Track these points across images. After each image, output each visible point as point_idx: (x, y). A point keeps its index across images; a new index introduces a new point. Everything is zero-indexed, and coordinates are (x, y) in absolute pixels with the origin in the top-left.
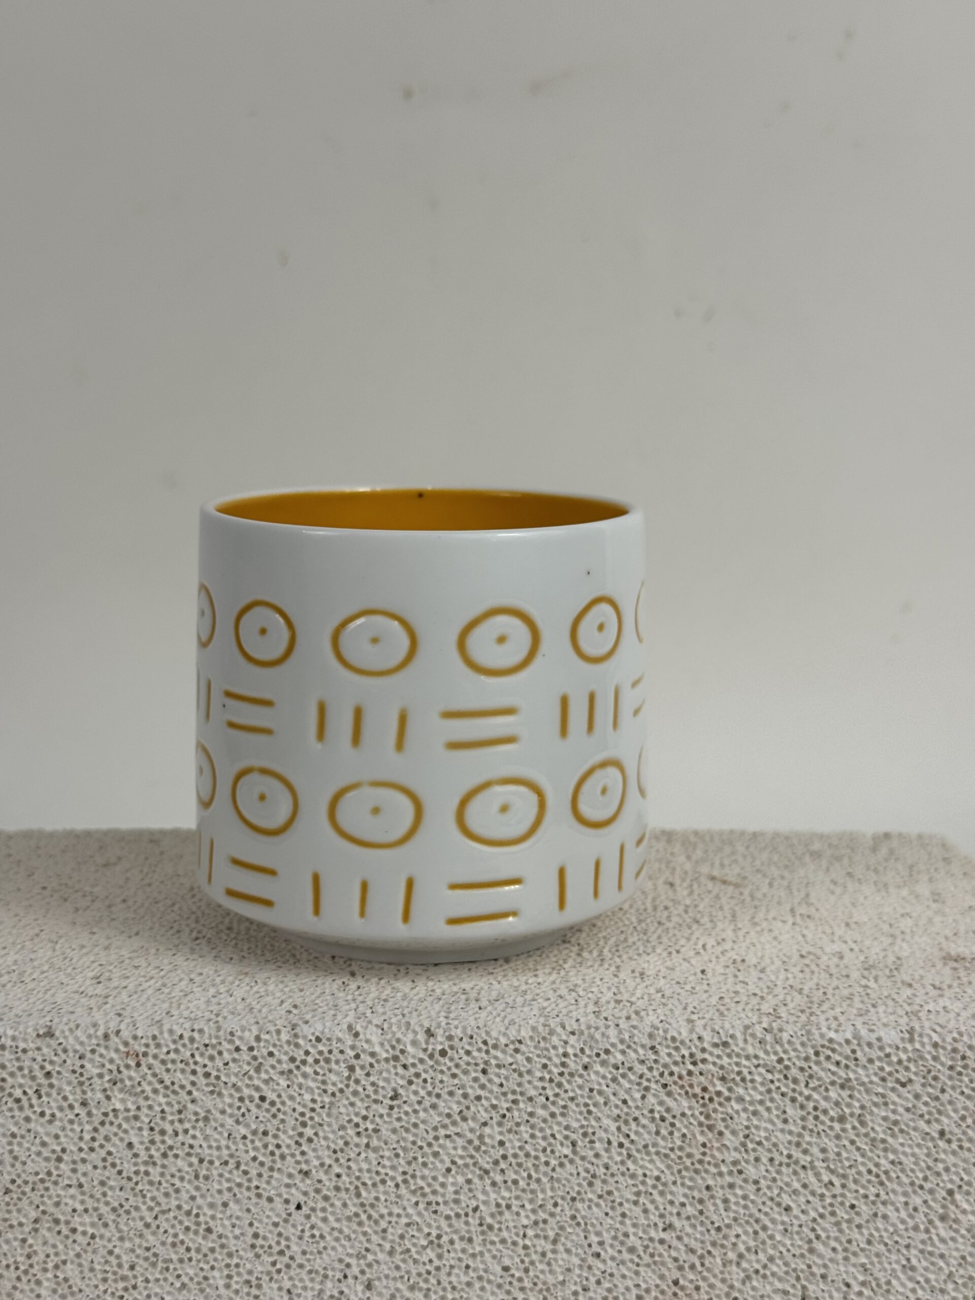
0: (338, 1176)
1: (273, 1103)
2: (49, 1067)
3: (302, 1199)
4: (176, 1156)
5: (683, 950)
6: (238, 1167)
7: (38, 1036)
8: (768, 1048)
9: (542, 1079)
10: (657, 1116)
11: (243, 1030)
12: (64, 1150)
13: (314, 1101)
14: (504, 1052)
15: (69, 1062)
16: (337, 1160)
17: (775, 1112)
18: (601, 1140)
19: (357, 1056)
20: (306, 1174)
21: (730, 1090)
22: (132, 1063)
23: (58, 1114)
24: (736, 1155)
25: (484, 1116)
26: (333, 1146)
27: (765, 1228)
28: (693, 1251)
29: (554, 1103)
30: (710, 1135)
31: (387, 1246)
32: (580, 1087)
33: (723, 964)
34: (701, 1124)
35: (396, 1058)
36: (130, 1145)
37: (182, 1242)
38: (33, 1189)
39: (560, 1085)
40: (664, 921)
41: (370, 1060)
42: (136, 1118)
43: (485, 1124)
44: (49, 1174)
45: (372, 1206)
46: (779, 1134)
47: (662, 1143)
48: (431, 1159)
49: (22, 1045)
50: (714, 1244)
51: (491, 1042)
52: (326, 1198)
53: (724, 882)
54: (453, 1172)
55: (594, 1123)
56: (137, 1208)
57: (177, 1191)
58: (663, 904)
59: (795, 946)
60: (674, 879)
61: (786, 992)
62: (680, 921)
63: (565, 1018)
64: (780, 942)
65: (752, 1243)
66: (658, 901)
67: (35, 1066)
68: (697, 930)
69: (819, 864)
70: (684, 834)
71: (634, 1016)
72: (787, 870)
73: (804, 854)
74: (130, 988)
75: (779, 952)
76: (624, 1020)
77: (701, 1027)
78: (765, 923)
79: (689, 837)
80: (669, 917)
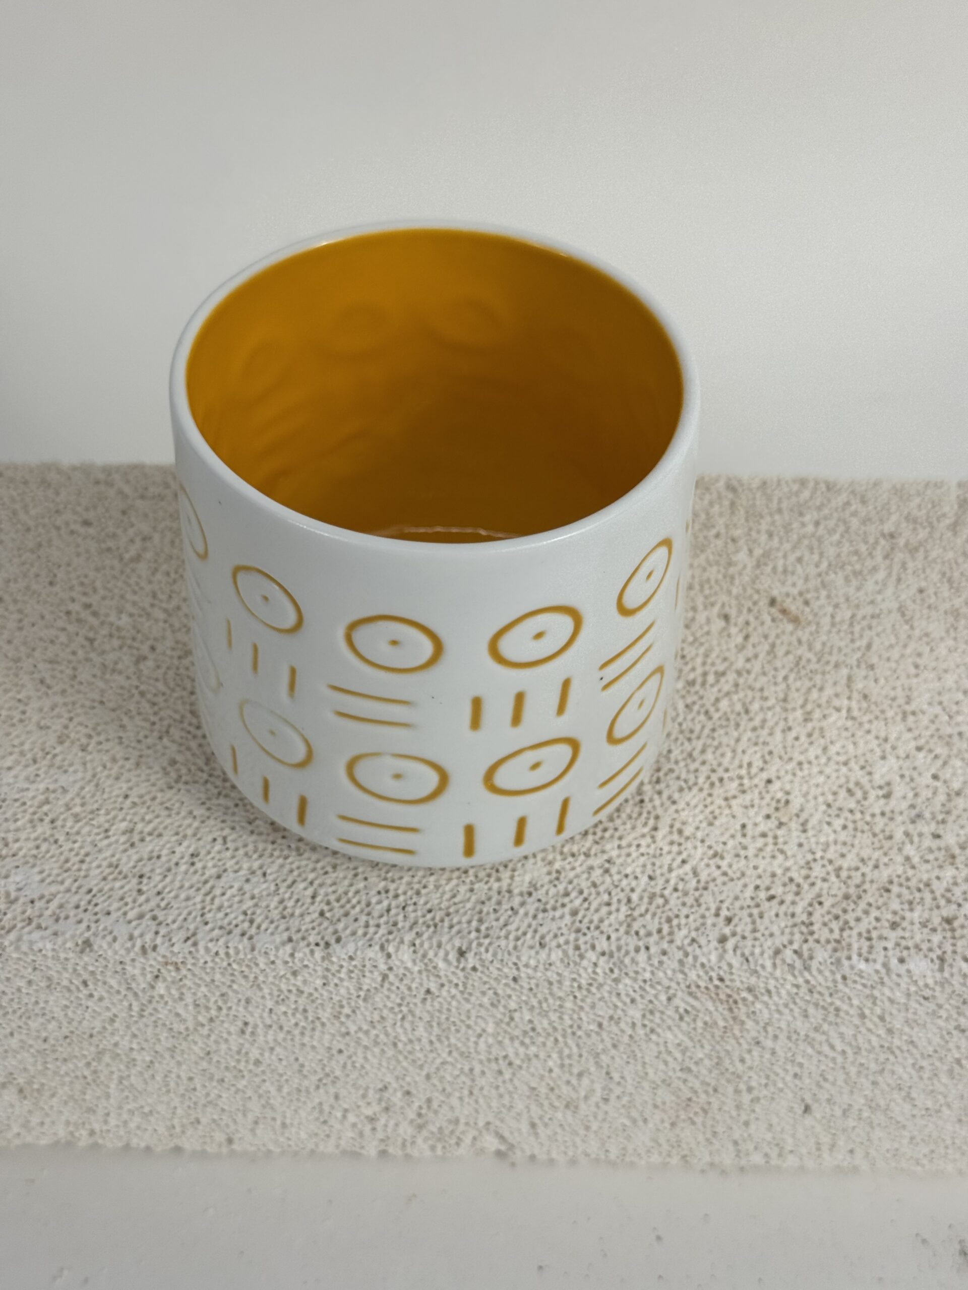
0: (377, 1036)
1: (311, 994)
2: (91, 968)
3: (343, 1047)
4: (223, 1022)
5: (726, 776)
6: (281, 1028)
7: (77, 945)
8: (796, 973)
9: (572, 986)
10: (681, 1010)
11: (277, 949)
12: (115, 1016)
13: (349, 993)
14: (535, 969)
15: (110, 966)
16: (374, 1027)
17: (796, 1011)
18: (626, 1022)
19: (390, 969)
20: (348, 1034)
21: (756, 997)
22: (171, 968)
23: (106, 996)
24: (754, 1033)
25: (513, 1005)
26: (369, 1019)
27: (777, 1075)
28: (708, 1084)
29: (583, 1000)
30: (731, 1022)
31: (424, 1073)
32: (607, 992)
33: (765, 811)
34: (721, 1014)
35: (427, 970)
36: (178, 1015)
37: (234, 1067)
39: (589, 991)
40: (712, 709)
41: (402, 971)
42: (180, 999)
43: (515, 1010)
44: (104, 1028)
45: (409, 1052)
46: (799, 1024)
47: (684, 1026)
48: (464, 1028)
49: (63, 955)
50: (729, 1081)
51: (520, 965)
52: (366, 1047)
53: (784, 612)
54: (485, 1036)
55: (620, 1012)
56: (190, 1049)
57: (226, 1040)
58: (713, 669)
59: (844, 770)
60: (730, 606)
61: (823, 875)
62: (729, 710)
63: (597, 933)
64: (829, 759)
65: (764, 1081)
66: (709, 661)
67: (79, 968)
68: (745, 731)
69: (890, 568)
70: (750, 490)
71: (666, 929)
72: (855, 583)
73: (877, 542)
74: (164, 859)
75: (825, 783)
76: (656, 937)
77: (731, 952)
78: (817, 714)
79: (754, 499)
80: (717, 700)
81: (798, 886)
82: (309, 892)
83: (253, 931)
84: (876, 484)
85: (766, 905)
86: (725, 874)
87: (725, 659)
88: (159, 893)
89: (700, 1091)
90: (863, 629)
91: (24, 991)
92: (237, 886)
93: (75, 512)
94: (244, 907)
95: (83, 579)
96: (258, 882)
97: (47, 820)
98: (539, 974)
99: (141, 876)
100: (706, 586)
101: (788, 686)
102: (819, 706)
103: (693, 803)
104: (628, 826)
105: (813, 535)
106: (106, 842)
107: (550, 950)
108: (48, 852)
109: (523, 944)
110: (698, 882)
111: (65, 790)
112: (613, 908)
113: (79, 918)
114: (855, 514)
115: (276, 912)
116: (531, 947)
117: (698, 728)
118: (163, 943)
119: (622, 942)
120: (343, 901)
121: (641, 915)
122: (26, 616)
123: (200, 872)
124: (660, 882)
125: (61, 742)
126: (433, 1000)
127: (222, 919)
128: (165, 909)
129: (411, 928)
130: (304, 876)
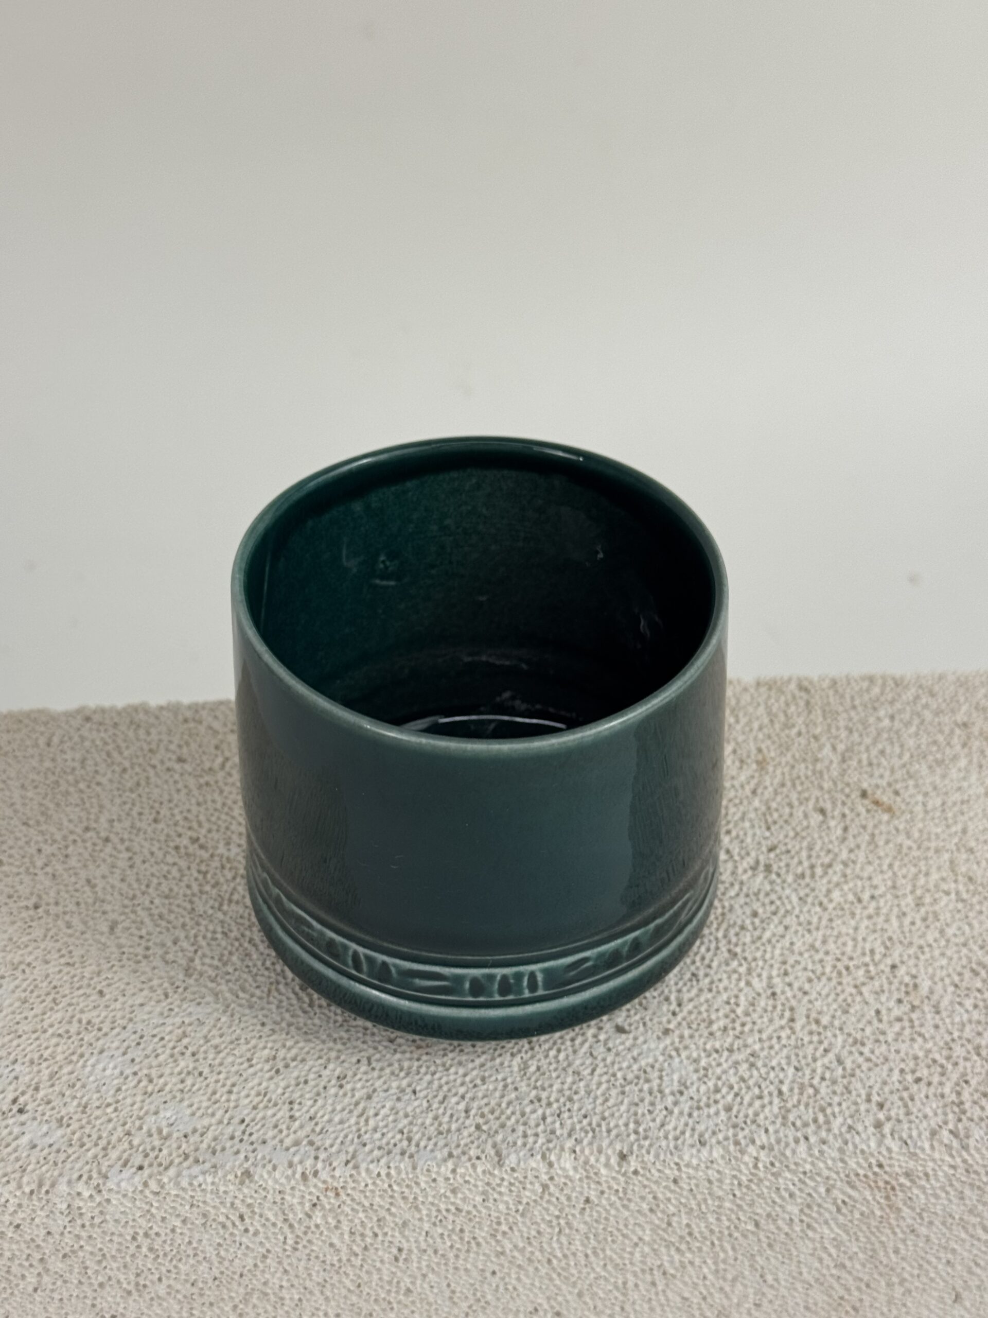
0: (532, 1253)
1: (469, 1212)
2: (249, 1201)
3: (497, 1268)
4: (377, 1249)
5: (851, 964)
6: (436, 1252)
7: (236, 1176)
8: (954, 1153)
9: (732, 1184)
10: (839, 1202)
11: (439, 1166)
12: (268, 1251)
13: (508, 1208)
14: (696, 1169)
15: (269, 1197)
16: (530, 1243)
17: (952, 1193)
18: (784, 1219)
19: (552, 1178)
20: (503, 1253)
21: (912, 1181)
22: (331, 1194)
23: (261, 1230)
24: (910, 1221)
25: (672, 1209)
26: (526, 1235)
27: (929, 1263)
28: (861, 1280)
29: (741, 1199)
30: (888, 1210)
31: (576, 1291)
32: (767, 1187)
33: (896, 996)
34: (878, 1203)
35: (588, 1177)
36: (331, 1245)
37: (384, 1299)
38: (241, 1275)
39: (748, 1187)
40: (825, 901)
41: (563, 1180)
42: (336, 1227)
43: (674, 1215)
44: (256, 1265)
45: (563, 1269)
46: (954, 1207)
47: (841, 1219)
48: (620, 1238)
49: (222, 1189)
50: (881, 1274)
51: (682, 1164)
52: (519, 1266)
53: (877, 803)
54: (641, 1244)
55: (778, 1209)
56: (340, 1282)
57: (379, 1270)
58: (819, 862)
59: (964, 951)
60: (824, 801)
61: (964, 1054)
62: (842, 900)
63: (754, 1127)
64: (948, 941)
65: (916, 1272)
66: (814, 853)
67: (237, 1202)
68: (861, 919)
69: (969, 754)
70: (823, 690)
71: (821, 1118)
72: (939, 771)
73: (952, 732)
74: (312, 1083)
75: (949, 964)
76: (813, 1127)
77: (889, 1136)
78: (928, 899)
79: (828, 697)
80: (829, 891)
81: (942, 1066)
82: (462, 1106)
83: (413, 1149)
84: (941, 678)
85: (915, 1087)
86: (868, 1060)
87: (829, 851)
88: (311, 1119)
89: (853, 1288)
90: (955, 816)
91: (179, 1231)
92: (388, 1105)
93: (167, 750)
94: (400, 1126)
95: (185, 814)
96: (410, 1099)
97: (188, 1053)
98: (701, 1173)
99: (291, 1103)
100: (797, 782)
101: (894, 874)
102: (928, 891)
103: (824, 993)
104: (765, 1019)
105: (890, 729)
106: (251, 1070)
107: (711, 1147)
108: (193, 1085)
109: (683, 1143)
110: (844, 1069)
111: (201, 1023)
112: (766, 1100)
113: (235, 1149)
114: (926, 706)
115: (432, 1128)
116: (692, 1146)
117: (815, 920)
118: (324, 1168)
119: (781, 1134)
120: (497, 1114)
121: (794, 1106)
122: (135, 853)
123: (349, 1095)
124: (808, 1072)
125: (190, 976)
126: (591, 1209)
127: (380, 1140)
128: (321, 1133)
129: (570, 1135)
130: (454, 1091)
